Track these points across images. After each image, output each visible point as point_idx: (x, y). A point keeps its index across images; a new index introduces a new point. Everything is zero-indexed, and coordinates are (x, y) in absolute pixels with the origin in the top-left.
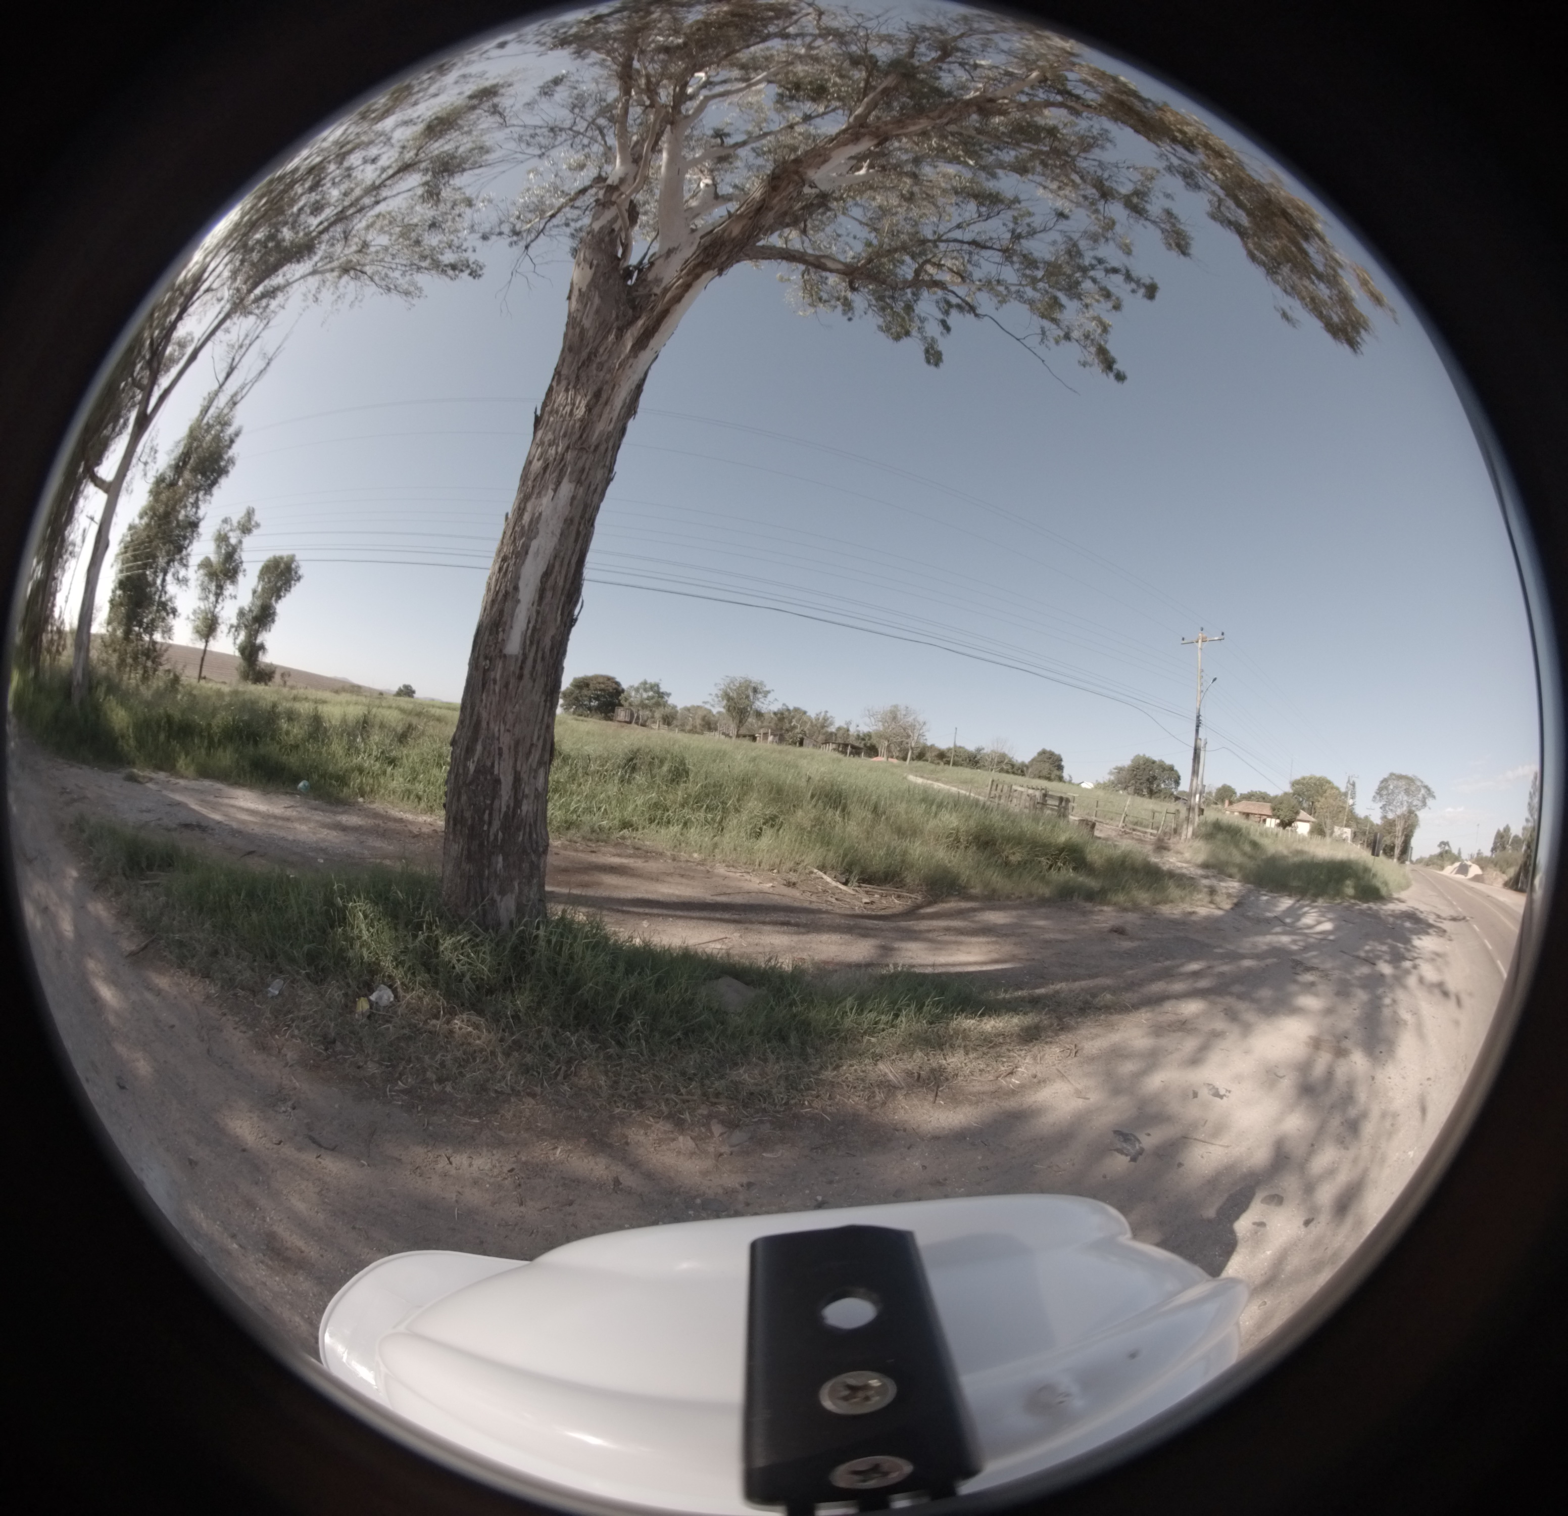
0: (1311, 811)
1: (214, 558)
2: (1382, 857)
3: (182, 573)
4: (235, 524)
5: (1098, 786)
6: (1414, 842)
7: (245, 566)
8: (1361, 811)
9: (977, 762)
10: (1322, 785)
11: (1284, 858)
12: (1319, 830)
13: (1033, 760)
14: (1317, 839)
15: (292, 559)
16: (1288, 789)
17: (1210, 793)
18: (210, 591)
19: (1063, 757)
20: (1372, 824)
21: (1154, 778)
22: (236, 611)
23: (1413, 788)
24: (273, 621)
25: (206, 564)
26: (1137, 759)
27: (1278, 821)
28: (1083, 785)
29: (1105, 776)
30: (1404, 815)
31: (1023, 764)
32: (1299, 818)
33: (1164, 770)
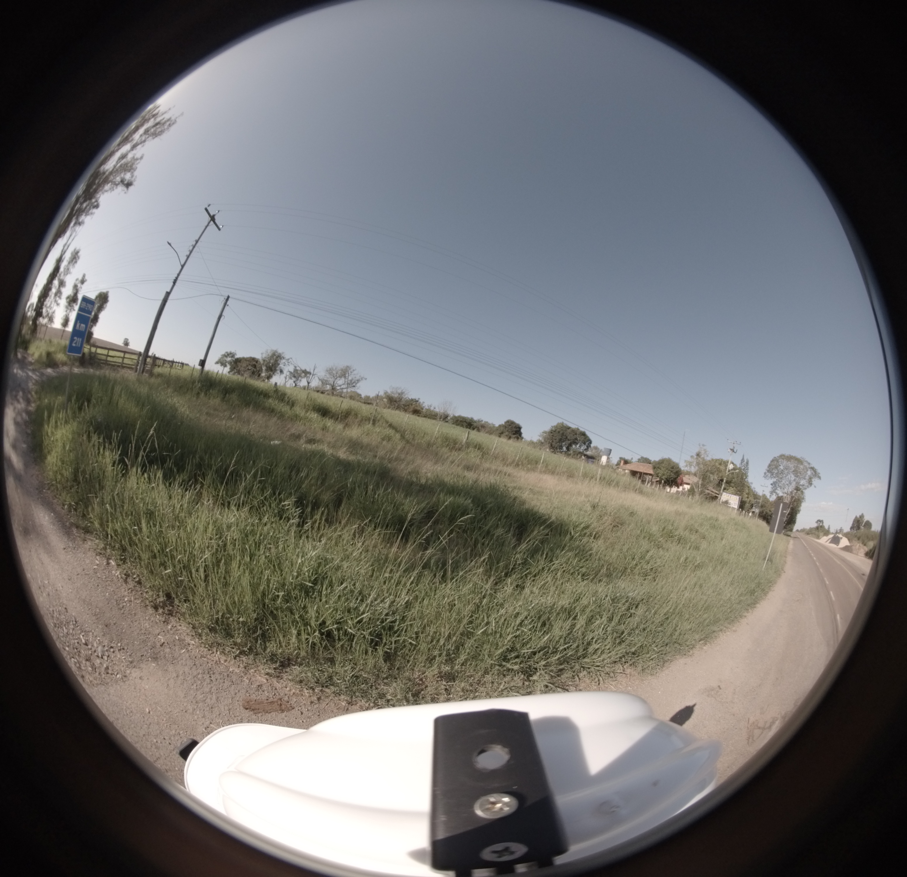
4: (80, 280)
15: (107, 292)
18: (68, 308)
23: (800, 468)
25: (68, 297)
26: (557, 425)
33: (576, 434)
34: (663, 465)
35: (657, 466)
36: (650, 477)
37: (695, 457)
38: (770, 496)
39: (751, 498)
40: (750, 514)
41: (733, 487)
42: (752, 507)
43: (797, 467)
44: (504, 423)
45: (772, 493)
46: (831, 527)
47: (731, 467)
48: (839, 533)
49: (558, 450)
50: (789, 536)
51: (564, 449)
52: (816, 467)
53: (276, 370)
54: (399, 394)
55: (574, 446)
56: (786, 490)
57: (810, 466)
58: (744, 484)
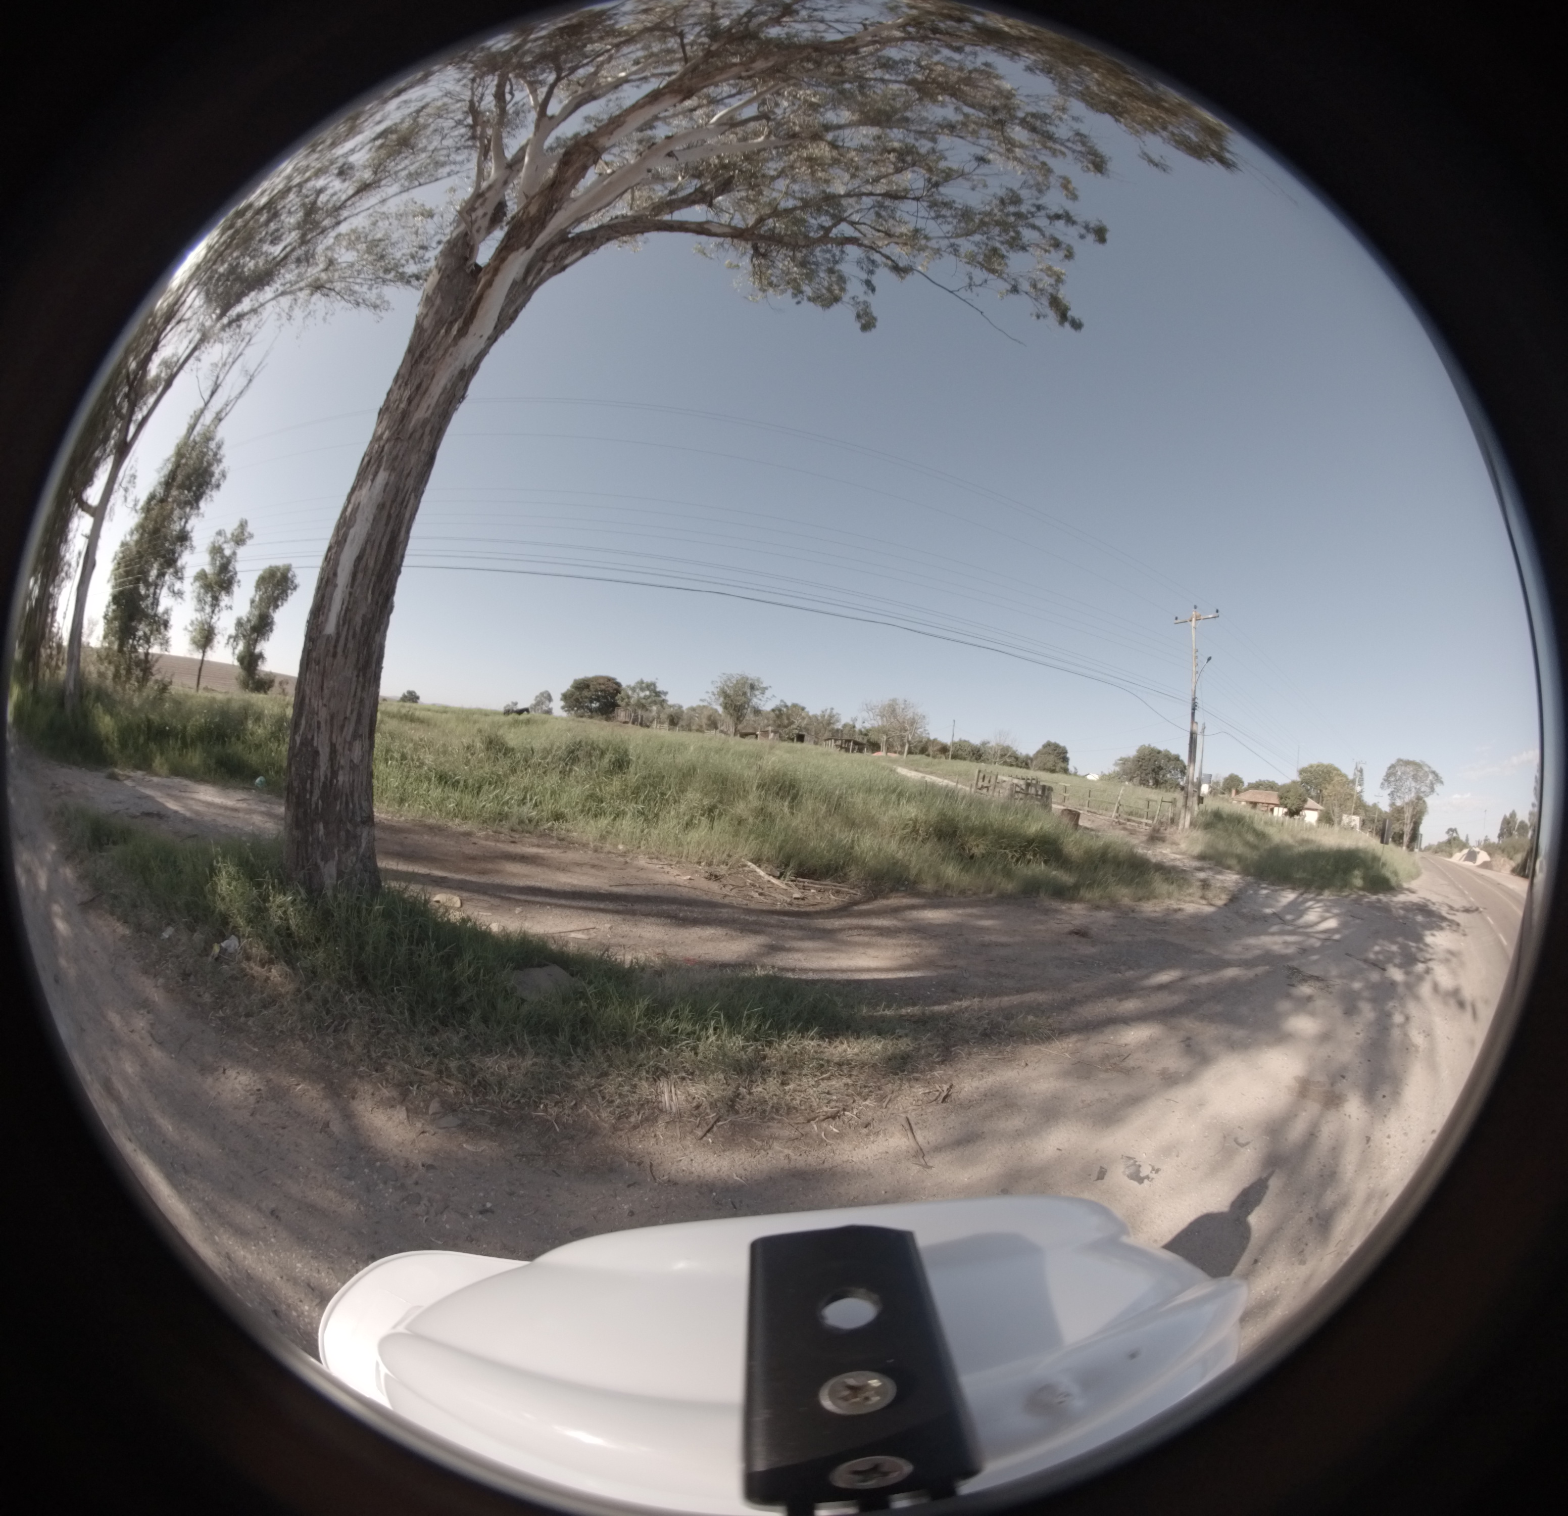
0: (1319, 799)
1: (209, 569)
2: (1391, 845)
3: (178, 586)
4: (229, 536)
5: (1104, 778)
6: (1422, 829)
7: (239, 576)
8: (1369, 799)
9: (980, 756)
10: (1329, 772)
11: (1289, 847)
12: (1326, 818)
13: (1038, 752)
14: (1325, 828)
15: (288, 569)
16: (1296, 777)
17: (1217, 783)
18: (205, 603)
19: (1069, 749)
20: (1380, 812)
21: (1160, 768)
22: (234, 621)
23: (1421, 774)
24: (271, 630)
25: (201, 576)
26: (1142, 750)
27: (1286, 810)
28: (1089, 777)
29: (1110, 768)
30: (1412, 802)
31: (1028, 757)
32: (1306, 806)
38: (1389, 808)
43: (1416, 773)
44: (1042, 748)
45: (1391, 804)
46: (1468, 840)
48: (1478, 847)
50: (1417, 852)
51: (1151, 780)
52: (1437, 770)
56: (1405, 800)
57: (1432, 771)
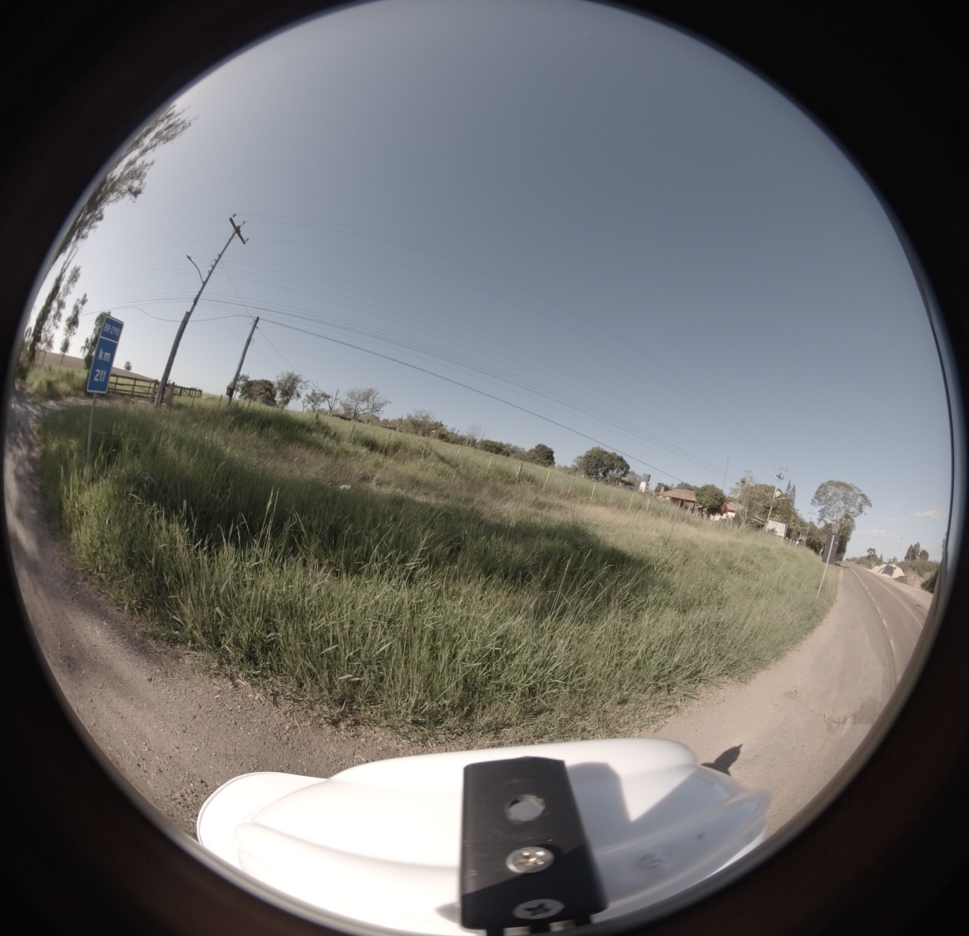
18: (67, 331)
19: (554, 450)
23: (850, 495)
30: (841, 520)
33: (613, 459)
34: (707, 492)
35: (701, 493)
36: (692, 504)
37: (741, 484)
38: (818, 523)
39: (798, 526)
40: (797, 542)
41: (778, 515)
42: (799, 535)
43: (847, 494)
44: (535, 448)
45: (820, 520)
46: (883, 556)
47: (777, 494)
48: (892, 563)
49: (594, 476)
50: (839, 565)
51: (601, 474)
52: (866, 494)
53: (292, 394)
54: (424, 418)
55: (611, 472)
56: (835, 518)
57: (860, 493)
58: (790, 511)
